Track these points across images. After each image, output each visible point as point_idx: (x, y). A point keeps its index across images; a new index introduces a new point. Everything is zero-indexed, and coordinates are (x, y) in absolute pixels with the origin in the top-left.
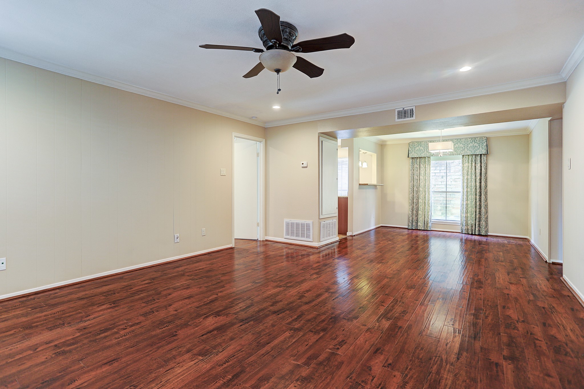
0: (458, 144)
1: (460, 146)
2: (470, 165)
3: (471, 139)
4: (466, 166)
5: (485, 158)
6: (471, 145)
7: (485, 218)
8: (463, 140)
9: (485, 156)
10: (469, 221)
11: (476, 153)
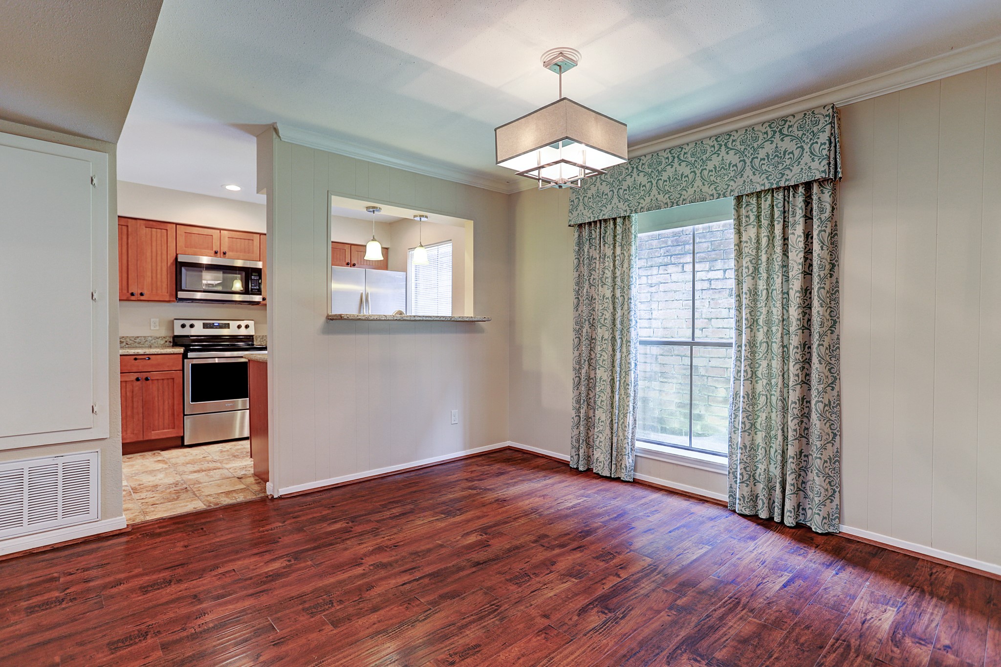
0: (719, 155)
1: (728, 162)
2: (764, 233)
3: (767, 125)
4: (750, 239)
5: (827, 197)
6: (769, 148)
7: (825, 457)
8: (739, 133)
9: (826, 191)
10: (760, 466)
11: (787, 180)
